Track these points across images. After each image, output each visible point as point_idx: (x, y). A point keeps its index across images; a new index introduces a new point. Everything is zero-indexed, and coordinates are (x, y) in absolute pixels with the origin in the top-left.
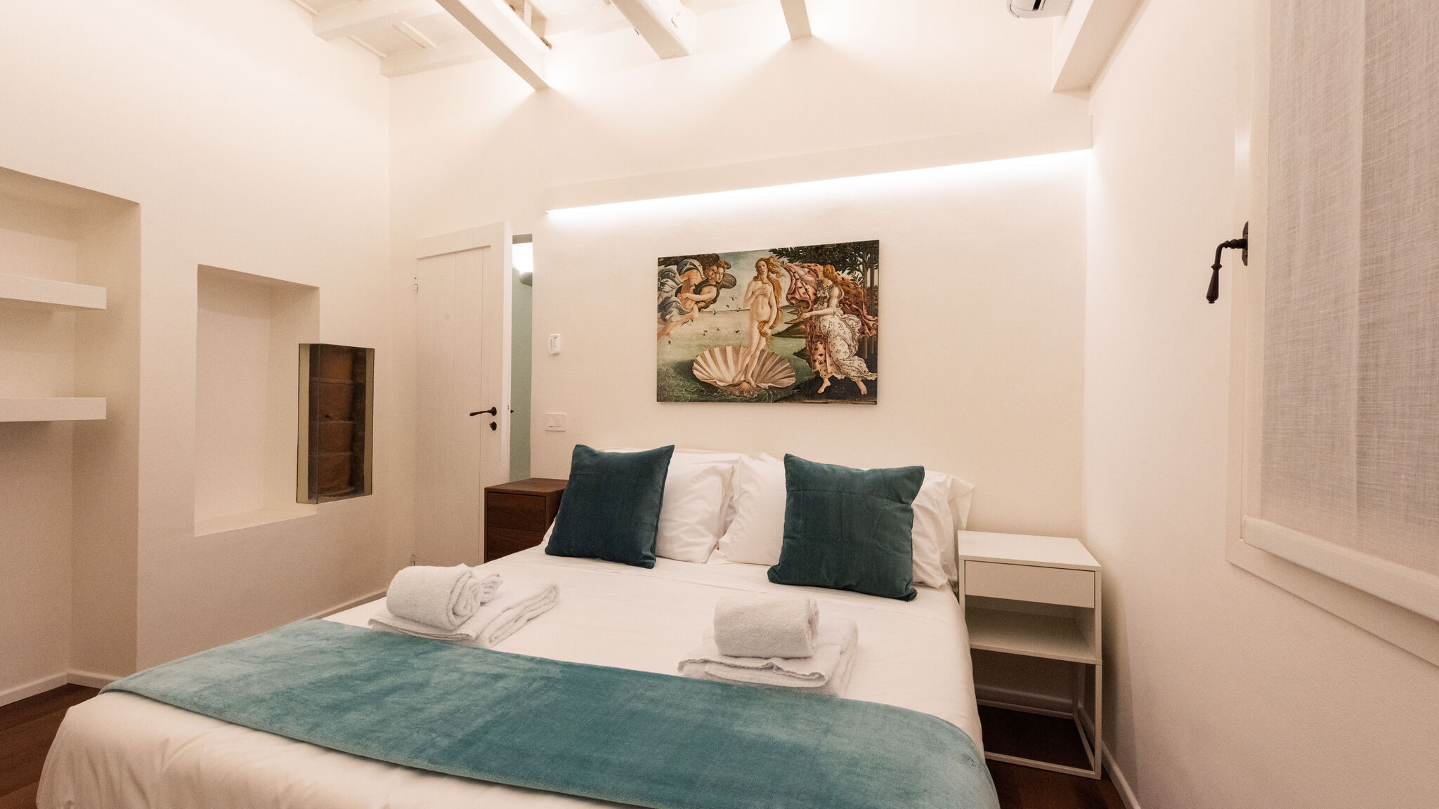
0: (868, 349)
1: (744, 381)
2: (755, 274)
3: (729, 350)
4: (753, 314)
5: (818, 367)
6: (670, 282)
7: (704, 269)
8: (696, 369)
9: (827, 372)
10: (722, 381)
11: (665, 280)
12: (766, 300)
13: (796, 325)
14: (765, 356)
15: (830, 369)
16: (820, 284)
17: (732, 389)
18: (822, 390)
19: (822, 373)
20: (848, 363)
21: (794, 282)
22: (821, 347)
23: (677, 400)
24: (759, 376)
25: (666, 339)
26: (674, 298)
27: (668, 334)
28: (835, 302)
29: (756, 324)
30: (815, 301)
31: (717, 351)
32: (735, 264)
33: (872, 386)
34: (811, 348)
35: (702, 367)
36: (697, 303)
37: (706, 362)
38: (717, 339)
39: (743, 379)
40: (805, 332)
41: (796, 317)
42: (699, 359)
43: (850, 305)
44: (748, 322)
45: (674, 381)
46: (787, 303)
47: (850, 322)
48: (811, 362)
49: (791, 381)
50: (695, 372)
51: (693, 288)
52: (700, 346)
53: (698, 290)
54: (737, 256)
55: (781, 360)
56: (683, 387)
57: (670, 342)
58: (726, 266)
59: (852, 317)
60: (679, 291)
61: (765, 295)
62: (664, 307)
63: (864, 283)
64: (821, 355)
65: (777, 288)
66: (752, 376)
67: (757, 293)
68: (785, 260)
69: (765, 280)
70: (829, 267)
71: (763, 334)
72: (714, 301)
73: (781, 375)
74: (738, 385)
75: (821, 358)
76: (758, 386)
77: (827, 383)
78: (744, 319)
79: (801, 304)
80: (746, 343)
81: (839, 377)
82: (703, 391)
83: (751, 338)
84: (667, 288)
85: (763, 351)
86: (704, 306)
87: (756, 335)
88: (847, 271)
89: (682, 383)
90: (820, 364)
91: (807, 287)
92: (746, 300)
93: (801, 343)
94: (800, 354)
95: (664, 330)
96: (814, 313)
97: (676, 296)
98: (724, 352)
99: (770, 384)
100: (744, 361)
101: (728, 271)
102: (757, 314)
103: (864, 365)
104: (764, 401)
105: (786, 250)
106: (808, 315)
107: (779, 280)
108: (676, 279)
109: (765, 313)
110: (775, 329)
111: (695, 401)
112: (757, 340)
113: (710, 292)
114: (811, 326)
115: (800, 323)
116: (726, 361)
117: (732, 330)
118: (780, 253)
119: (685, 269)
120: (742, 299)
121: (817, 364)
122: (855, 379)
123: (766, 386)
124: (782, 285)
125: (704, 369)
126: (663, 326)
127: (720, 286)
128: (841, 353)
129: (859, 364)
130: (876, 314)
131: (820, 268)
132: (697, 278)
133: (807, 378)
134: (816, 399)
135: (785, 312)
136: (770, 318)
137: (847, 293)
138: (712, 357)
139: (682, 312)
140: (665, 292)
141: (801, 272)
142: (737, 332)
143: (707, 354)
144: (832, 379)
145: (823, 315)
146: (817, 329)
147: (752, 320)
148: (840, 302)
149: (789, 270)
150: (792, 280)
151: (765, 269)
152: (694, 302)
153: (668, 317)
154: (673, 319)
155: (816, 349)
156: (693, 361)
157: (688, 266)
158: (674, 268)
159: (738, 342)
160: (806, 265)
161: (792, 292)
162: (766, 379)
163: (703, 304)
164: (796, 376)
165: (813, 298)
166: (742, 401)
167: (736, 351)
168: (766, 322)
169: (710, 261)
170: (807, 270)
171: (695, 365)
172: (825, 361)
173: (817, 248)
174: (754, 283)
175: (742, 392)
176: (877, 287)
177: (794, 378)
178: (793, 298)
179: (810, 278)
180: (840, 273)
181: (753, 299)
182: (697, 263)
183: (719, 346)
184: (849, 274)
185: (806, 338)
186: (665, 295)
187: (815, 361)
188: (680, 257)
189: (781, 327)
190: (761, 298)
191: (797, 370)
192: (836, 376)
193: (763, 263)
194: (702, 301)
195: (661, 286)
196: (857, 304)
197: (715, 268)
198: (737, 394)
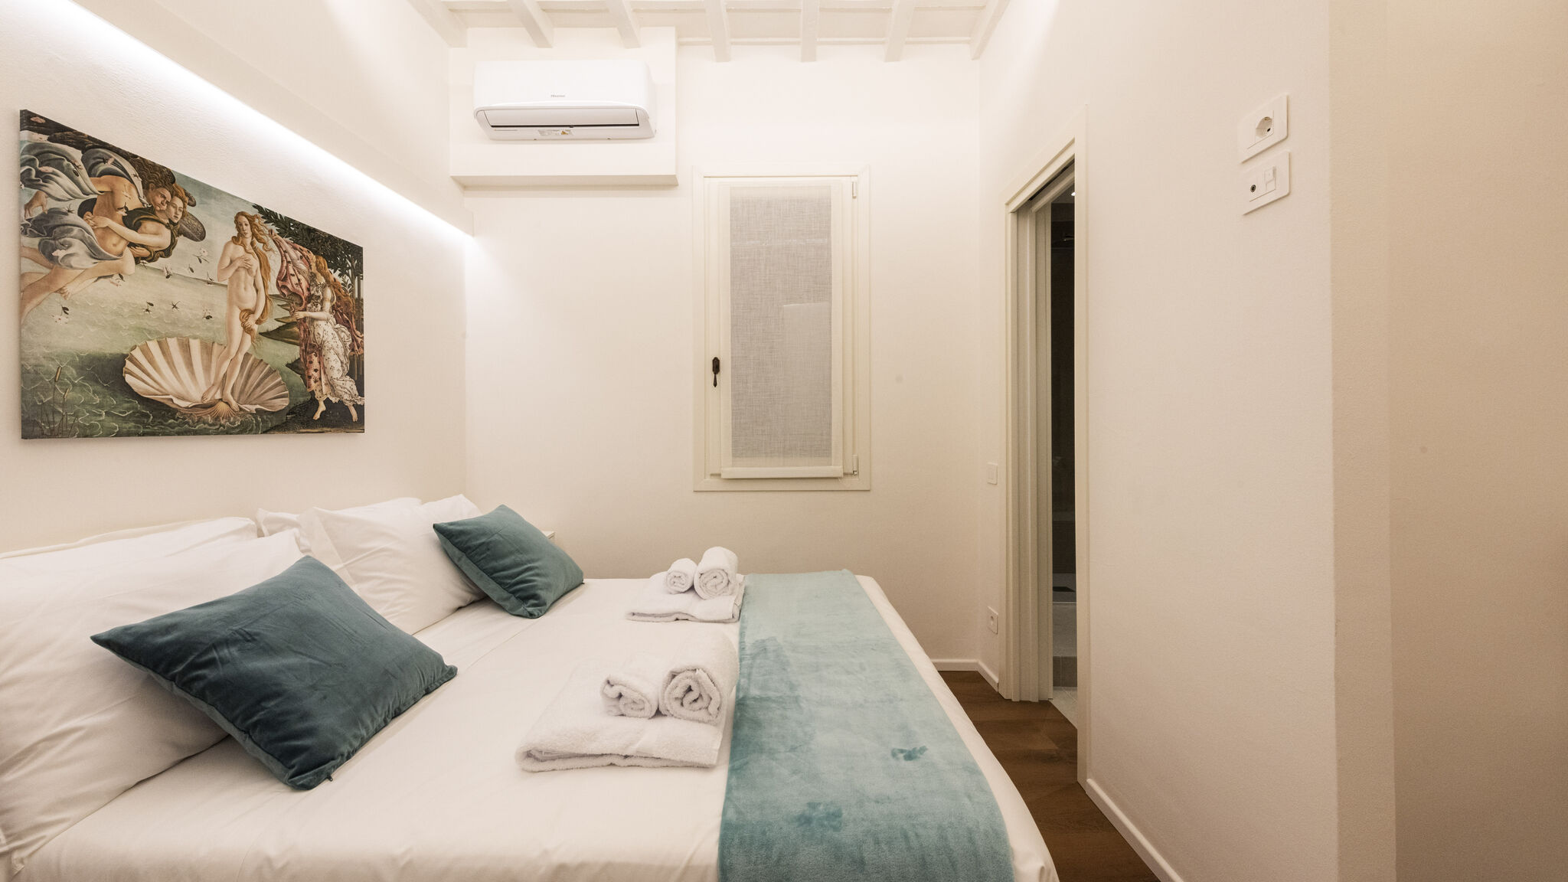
0: (356, 369)
1: (221, 400)
2: (235, 233)
3: (195, 346)
4: (233, 299)
5: (314, 386)
6: (64, 180)
7: (145, 187)
8: (131, 374)
9: (323, 393)
10: (183, 399)
11: (50, 169)
12: (250, 279)
13: (289, 325)
14: (251, 363)
15: (325, 388)
16: (313, 277)
17: (201, 412)
18: (317, 416)
19: (318, 394)
20: (340, 383)
21: (285, 264)
22: (315, 359)
23: (87, 433)
24: (243, 394)
25: (52, 303)
26: (74, 218)
27: (61, 291)
28: (328, 305)
29: (237, 312)
30: (310, 298)
31: (173, 344)
32: (202, 203)
33: (360, 409)
34: (305, 360)
35: (144, 371)
36: (131, 245)
37: (151, 361)
38: (174, 323)
39: (218, 396)
40: (297, 337)
41: (287, 314)
42: (137, 354)
43: (341, 314)
44: (225, 304)
45: (81, 396)
46: (277, 293)
47: (343, 335)
48: (306, 378)
49: (282, 404)
50: (129, 379)
51: (123, 213)
52: (140, 330)
53: (133, 220)
54: (207, 191)
55: (271, 372)
56: (100, 406)
57: (65, 309)
58: (187, 199)
59: (344, 329)
60: (86, 208)
61: (249, 271)
62: (50, 231)
64: (316, 370)
65: (264, 266)
66: (232, 393)
67: (238, 264)
68: (274, 229)
69: (249, 247)
70: (321, 259)
71: (247, 330)
72: (167, 252)
73: (271, 394)
74: (211, 405)
75: (316, 375)
76: (241, 409)
77: (322, 408)
78: (219, 301)
79: (293, 298)
80: (223, 339)
81: (334, 400)
82: (148, 416)
83: (230, 333)
84: (53, 188)
85: (247, 355)
86: (147, 257)
87: (238, 329)
88: (338, 272)
89: (97, 400)
90: (315, 382)
91: (300, 277)
92: (222, 270)
93: (292, 352)
94: (293, 366)
95: (50, 280)
96: (308, 314)
97: (81, 214)
98: (186, 348)
99: (258, 406)
100: (219, 367)
101: (189, 209)
102: (239, 297)
103: (355, 387)
104: (251, 432)
105: (275, 215)
106: (301, 315)
107: (267, 254)
108: (80, 179)
109: (250, 298)
110: (263, 325)
111: (129, 434)
112: (241, 342)
113: (155, 235)
114: (305, 331)
115: (292, 324)
116: (189, 364)
117: (201, 314)
118: (269, 216)
119: (102, 167)
120: (215, 264)
121: (312, 381)
122: (348, 404)
123: (253, 408)
124: (271, 263)
125: (148, 375)
126: (48, 271)
127: (176, 231)
128: (335, 371)
129: (350, 384)
130: (362, 332)
131: (312, 256)
132: (131, 196)
133: (302, 399)
134: (312, 428)
135: (276, 303)
136: (256, 306)
137: (339, 298)
138: (164, 353)
139: (95, 254)
140: (49, 195)
141: (294, 254)
142: (208, 318)
143: (153, 346)
144: (327, 402)
145: (317, 320)
146: (312, 336)
147: (231, 303)
148: (333, 307)
149: (279, 247)
150: (282, 261)
151: (247, 229)
152: (123, 243)
153: (60, 253)
154: (73, 261)
155: (311, 362)
156: (125, 356)
157: (109, 165)
158: (77, 154)
159: (211, 334)
160: (298, 246)
161: (283, 278)
162: (249, 400)
163: (144, 252)
164: (290, 396)
165: (306, 293)
166: (218, 433)
167: (207, 349)
168: (251, 312)
169: (156, 177)
170: (299, 254)
171: (129, 365)
172: (320, 379)
173: (311, 230)
174: (232, 245)
175: (217, 418)
176: (362, 300)
177: (287, 399)
178: (285, 287)
179: (304, 267)
180: (332, 271)
181: (232, 271)
182: (131, 170)
183: (179, 336)
184: (340, 275)
185: (300, 345)
186: (52, 204)
187: (310, 377)
188: (89, 138)
189: (271, 325)
190: (243, 273)
191: (290, 388)
192: (331, 398)
193: (244, 219)
194: (143, 246)
196: (347, 314)
197: (167, 194)
198: (210, 420)
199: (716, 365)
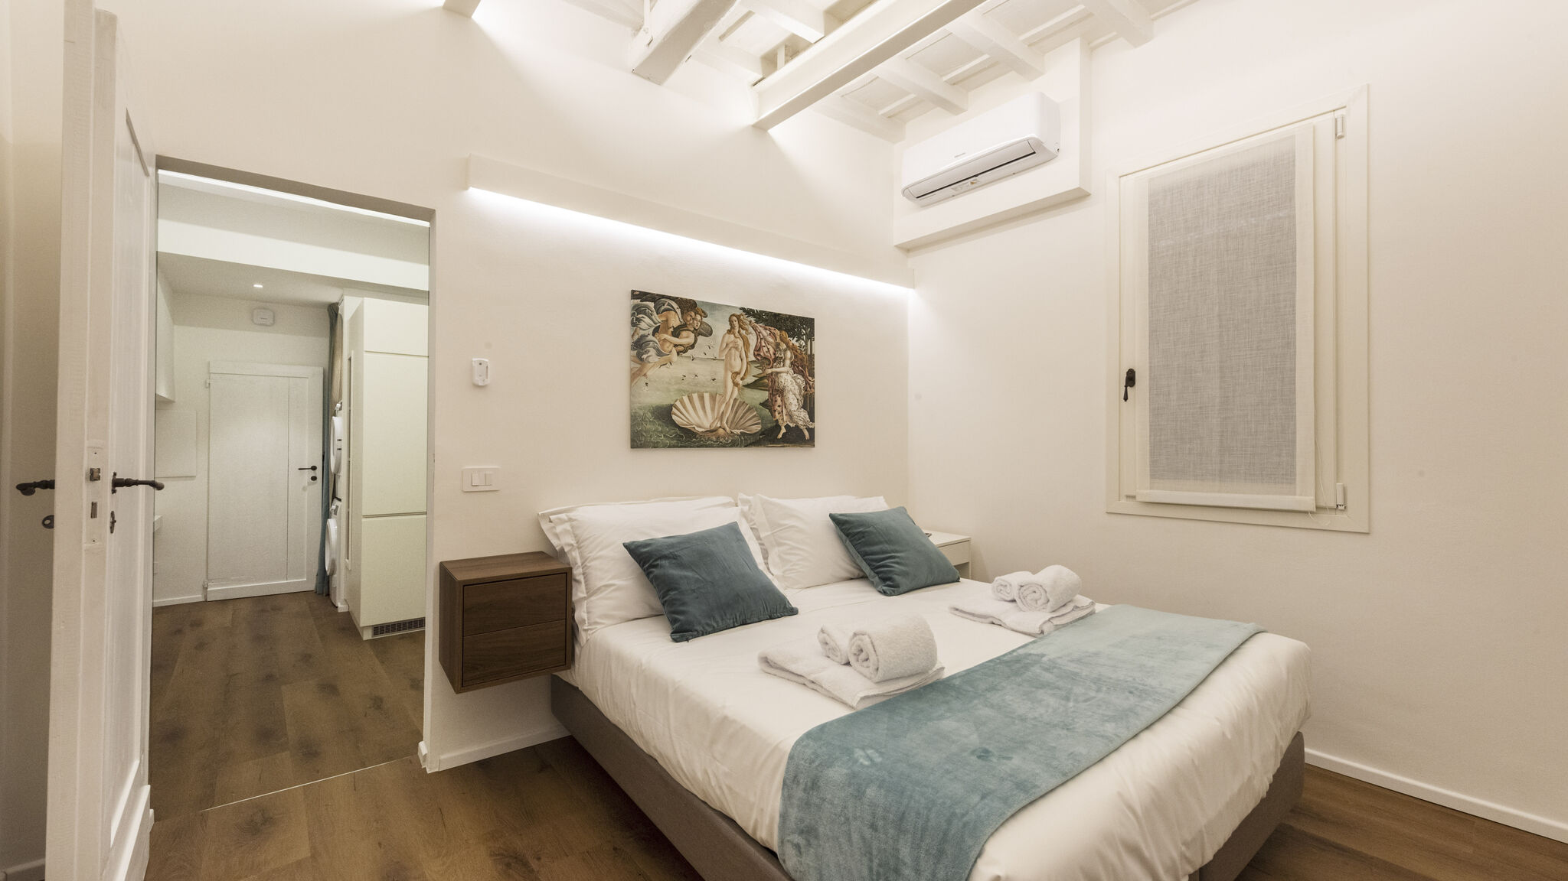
0: (808, 403)
1: (720, 427)
2: (729, 327)
3: (707, 396)
4: (728, 366)
5: (778, 416)
6: (647, 319)
7: (682, 313)
8: (675, 414)
9: (784, 421)
10: (700, 427)
11: (641, 316)
12: (738, 353)
13: (761, 379)
14: (738, 404)
15: (785, 418)
16: (778, 345)
17: (710, 434)
18: (780, 436)
19: (780, 422)
20: (796, 413)
21: (759, 340)
22: (779, 399)
23: (655, 446)
24: (734, 423)
25: (642, 380)
26: (651, 337)
27: (645, 375)
28: (788, 362)
29: (730, 374)
30: (776, 359)
31: (695, 396)
32: (712, 314)
33: (812, 431)
34: (772, 400)
35: (681, 413)
36: (675, 346)
37: (685, 407)
38: (696, 385)
39: (719, 425)
40: (767, 386)
41: (761, 371)
42: (678, 404)
43: (798, 367)
44: (723, 372)
45: (653, 427)
46: (754, 359)
47: (798, 381)
48: (772, 412)
49: (757, 428)
50: (674, 417)
51: (672, 330)
52: (679, 390)
53: (676, 333)
54: (714, 307)
55: (750, 409)
56: (661, 432)
57: (647, 384)
58: (703, 314)
59: (800, 377)
60: (656, 331)
61: (737, 348)
62: (641, 346)
63: (806, 350)
64: (779, 406)
65: (746, 344)
66: (727, 423)
67: (731, 346)
68: (752, 319)
69: (737, 334)
70: (784, 332)
71: (736, 384)
72: (692, 347)
73: (750, 423)
74: (715, 430)
75: (779, 409)
76: (732, 432)
77: (783, 430)
78: (720, 368)
79: (764, 361)
80: (721, 391)
81: (791, 425)
82: (682, 437)
83: (726, 387)
84: (643, 325)
85: (735, 400)
86: (683, 350)
87: (730, 384)
88: (795, 339)
89: (660, 429)
90: (779, 413)
91: (769, 347)
92: (721, 351)
93: (764, 395)
94: (764, 404)
95: (640, 370)
96: (774, 370)
97: (653, 335)
98: (701, 398)
99: (742, 431)
100: (720, 407)
101: (704, 320)
102: (731, 365)
103: (807, 416)
104: (737, 446)
105: (753, 311)
106: (769, 371)
107: (748, 336)
108: (653, 317)
109: (737, 365)
110: (745, 380)
111: (674, 447)
112: (732, 392)
113: (687, 338)
114: (772, 381)
115: (764, 377)
116: (703, 407)
117: (709, 378)
118: (749, 312)
119: (663, 308)
120: (717, 348)
121: (777, 413)
122: (802, 427)
123: (738, 432)
124: (750, 341)
125: (683, 415)
126: (639, 366)
127: (697, 333)
128: (793, 406)
129: (804, 414)
130: (813, 377)
131: (777, 332)
132: (675, 320)
133: (769, 425)
134: (776, 444)
135: (753, 366)
136: (741, 369)
137: (796, 356)
138: (691, 402)
139: (660, 354)
140: (641, 329)
141: (765, 333)
142: (714, 379)
143: (686, 399)
144: (787, 427)
145: (780, 373)
146: (776, 384)
147: (726, 370)
148: (792, 363)
149: (756, 330)
150: (758, 339)
151: (736, 324)
152: (672, 345)
153: (644, 356)
154: (650, 359)
155: (776, 401)
156: (672, 405)
157: (666, 306)
158: (651, 305)
159: (715, 390)
160: (768, 327)
161: (758, 349)
162: (738, 426)
163: (681, 348)
164: (762, 423)
165: (773, 357)
166: (719, 446)
167: (713, 398)
168: (738, 373)
169: (688, 306)
170: (769, 332)
171: (674, 409)
172: (782, 411)
173: (776, 315)
174: (727, 335)
175: (718, 438)
176: (814, 355)
177: (760, 426)
178: (759, 355)
179: (771, 340)
180: (791, 339)
181: (727, 350)
182: (675, 306)
183: (698, 392)
184: (797, 341)
185: (769, 391)
186: (642, 332)
187: (775, 411)
188: (658, 295)
189: (750, 380)
190: (733, 350)
191: (762, 418)
192: (790, 424)
193: (735, 318)
194: (681, 345)
195: (635, 322)
196: (802, 367)
197: (693, 314)
198: (714, 439)
199: (1131, 379)
